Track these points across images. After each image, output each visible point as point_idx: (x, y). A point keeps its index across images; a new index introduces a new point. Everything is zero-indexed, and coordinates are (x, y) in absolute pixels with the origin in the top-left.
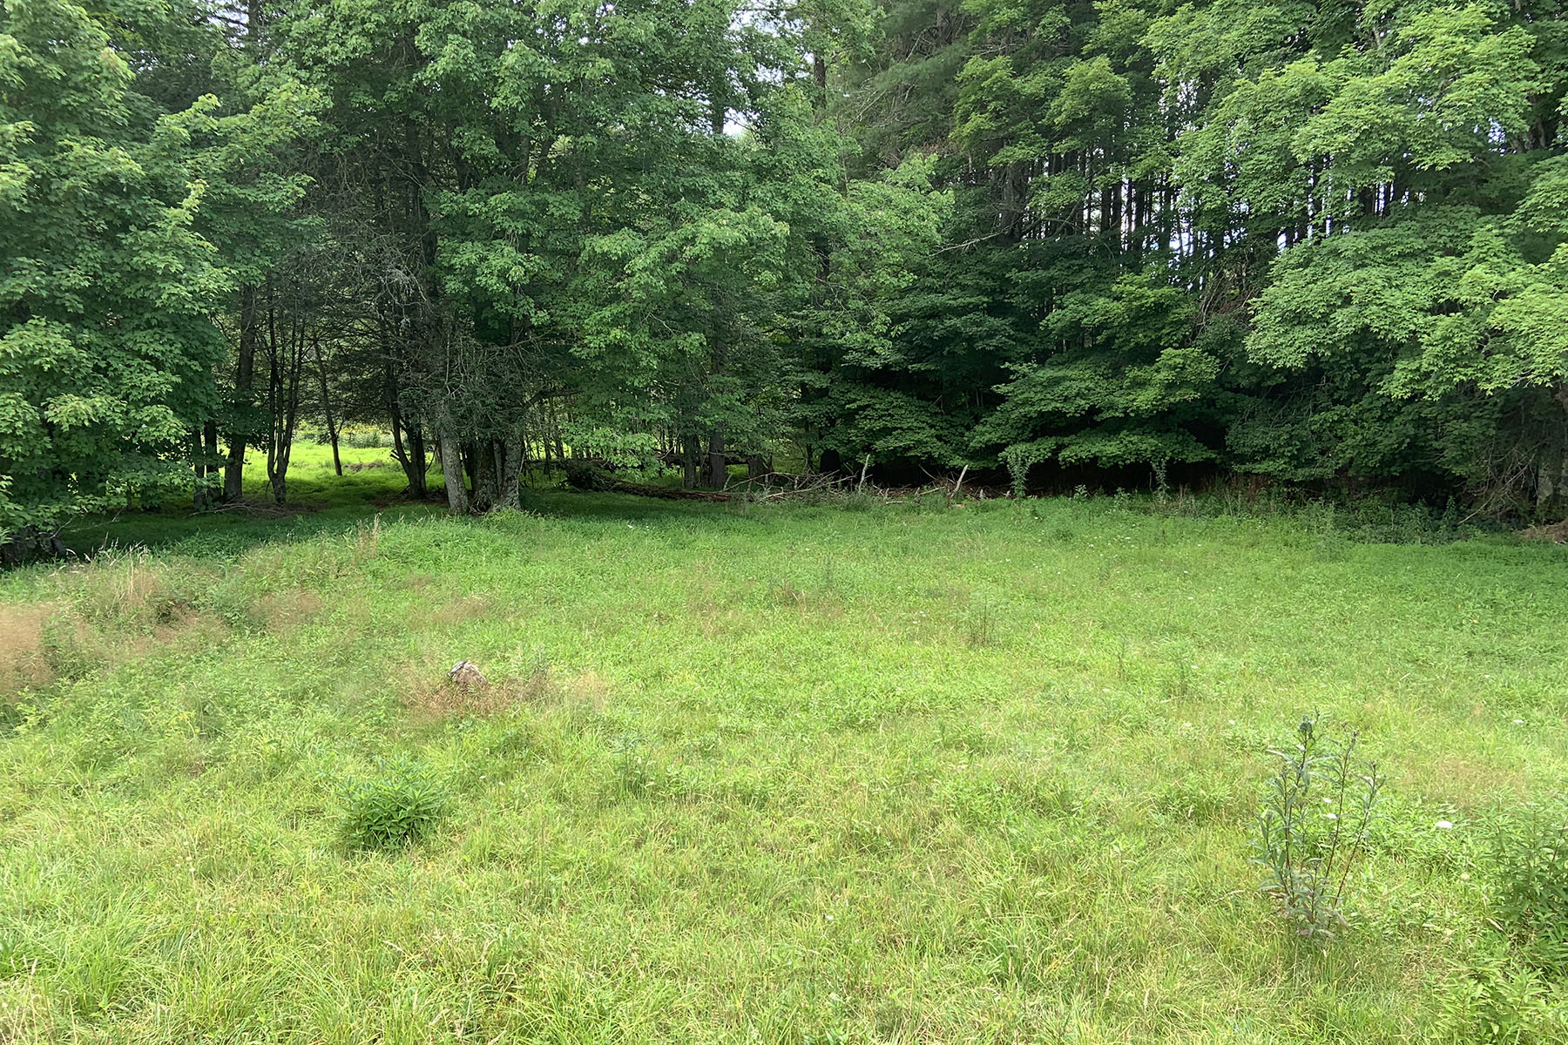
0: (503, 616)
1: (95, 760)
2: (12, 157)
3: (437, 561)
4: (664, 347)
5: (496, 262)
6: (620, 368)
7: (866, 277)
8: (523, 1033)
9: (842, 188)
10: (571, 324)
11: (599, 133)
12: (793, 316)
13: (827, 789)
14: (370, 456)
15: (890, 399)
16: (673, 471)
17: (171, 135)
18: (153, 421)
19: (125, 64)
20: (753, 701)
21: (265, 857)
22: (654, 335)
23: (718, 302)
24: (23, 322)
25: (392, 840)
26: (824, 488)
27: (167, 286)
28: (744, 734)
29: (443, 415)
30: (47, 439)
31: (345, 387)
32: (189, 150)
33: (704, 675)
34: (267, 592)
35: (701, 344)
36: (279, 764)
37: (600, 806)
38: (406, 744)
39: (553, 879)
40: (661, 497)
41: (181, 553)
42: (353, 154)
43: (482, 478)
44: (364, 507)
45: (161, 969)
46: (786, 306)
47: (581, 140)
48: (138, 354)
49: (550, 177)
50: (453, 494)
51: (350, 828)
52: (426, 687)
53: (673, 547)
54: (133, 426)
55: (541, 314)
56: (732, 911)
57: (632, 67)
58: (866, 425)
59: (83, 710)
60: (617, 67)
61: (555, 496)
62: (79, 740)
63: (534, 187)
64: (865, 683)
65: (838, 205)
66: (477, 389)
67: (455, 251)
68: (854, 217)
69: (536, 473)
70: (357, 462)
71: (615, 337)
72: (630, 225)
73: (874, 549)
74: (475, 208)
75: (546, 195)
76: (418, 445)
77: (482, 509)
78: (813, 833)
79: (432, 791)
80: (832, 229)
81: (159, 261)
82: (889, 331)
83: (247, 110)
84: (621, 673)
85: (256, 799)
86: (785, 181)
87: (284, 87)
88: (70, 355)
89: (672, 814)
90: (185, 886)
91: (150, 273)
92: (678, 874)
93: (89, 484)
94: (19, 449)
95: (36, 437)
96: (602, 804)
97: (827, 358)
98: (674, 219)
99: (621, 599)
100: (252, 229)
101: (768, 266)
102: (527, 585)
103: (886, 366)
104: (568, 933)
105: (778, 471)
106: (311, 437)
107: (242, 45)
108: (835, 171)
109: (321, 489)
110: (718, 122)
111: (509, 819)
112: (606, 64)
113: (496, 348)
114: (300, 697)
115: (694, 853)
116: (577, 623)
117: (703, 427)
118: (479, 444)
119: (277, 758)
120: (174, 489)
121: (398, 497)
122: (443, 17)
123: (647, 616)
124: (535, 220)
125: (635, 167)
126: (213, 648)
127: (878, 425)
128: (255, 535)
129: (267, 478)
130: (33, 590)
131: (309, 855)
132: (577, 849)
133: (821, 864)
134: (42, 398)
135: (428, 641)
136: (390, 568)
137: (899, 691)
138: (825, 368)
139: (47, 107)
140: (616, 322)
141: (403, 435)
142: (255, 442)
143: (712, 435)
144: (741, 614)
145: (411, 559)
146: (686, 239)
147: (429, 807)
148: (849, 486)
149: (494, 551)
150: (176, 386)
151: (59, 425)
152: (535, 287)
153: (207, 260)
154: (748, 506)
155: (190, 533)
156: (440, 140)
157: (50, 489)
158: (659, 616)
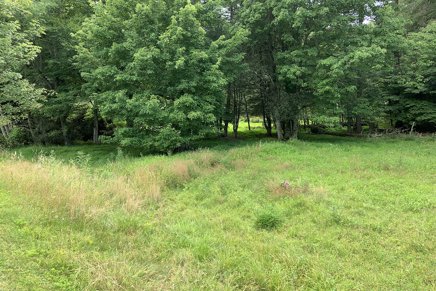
0: (294, 169)
1: (199, 198)
2: (181, 56)
3: (276, 153)
4: (342, 91)
5: (293, 70)
6: (328, 98)
7: (414, 64)
8: (309, 286)
9: (404, 36)
10: (313, 86)
11: (324, 29)
12: (386, 78)
13: (403, 230)
14: (257, 125)
15: (422, 103)
16: (345, 128)
17: (214, 46)
18: (210, 117)
19: (204, 30)
20: (375, 199)
21: (238, 227)
22: (339, 87)
23: (360, 76)
24: (183, 95)
25: (269, 227)
26: (397, 133)
27: (213, 84)
28: (372, 210)
29: (277, 114)
30: (188, 122)
31: (251, 107)
32: (218, 50)
33: (357, 190)
34: (235, 160)
35: (355, 89)
36: (240, 204)
37: (326, 226)
38: (271, 202)
39: (314, 244)
40: (340, 136)
41: (215, 149)
42: (255, 45)
43: (287, 131)
44: (256, 138)
45: (216, 251)
46: (384, 75)
47: (318, 32)
48: (206, 101)
49: (308, 44)
50: (279, 135)
51: (257, 222)
52: (275, 187)
53: (345, 151)
54: (205, 118)
55: (305, 84)
56: (371, 263)
57: (335, 9)
58: (413, 112)
59: (196, 186)
60: (330, 9)
61: (307, 136)
62: (196, 193)
63: (303, 48)
64: (416, 197)
65: (404, 41)
66: (286, 106)
67: (281, 68)
68: (410, 44)
69: (301, 129)
70: (254, 127)
71: (327, 89)
72: (332, 55)
73: (417, 153)
74: (287, 56)
75: (307, 50)
76: (270, 122)
77: (287, 139)
78: (398, 243)
79: (278, 215)
80: (402, 49)
81: (211, 78)
82: (423, 80)
83: (231, 38)
84: (331, 187)
85: (235, 212)
86: (385, 35)
87: (240, 30)
88: (193, 102)
89: (349, 231)
90: (220, 232)
91: (209, 81)
92: (352, 249)
93: (196, 133)
94: (182, 124)
95: (185, 122)
96: (327, 225)
97: (399, 91)
98: (346, 52)
99: (329, 166)
100: (232, 68)
101: (379, 63)
102: (301, 160)
103: (421, 92)
104: (319, 261)
105: (380, 128)
106: (243, 120)
107: (229, 21)
108: (403, 30)
109: (245, 134)
110: (361, 21)
111: (300, 226)
112: (326, 9)
113: (292, 94)
114: (244, 187)
115: (358, 244)
116: (316, 172)
117: (355, 114)
118: (286, 121)
119: (239, 202)
120: (213, 134)
121: (264, 136)
122: (280, 4)
123: (338, 171)
124: (304, 57)
125: (334, 38)
126: (223, 173)
127: (418, 112)
128: (231, 145)
129: (233, 131)
130: (185, 157)
131: (249, 228)
132: (321, 237)
133: (402, 253)
134: (187, 112)
135: (275, 175)
136: (264, 154)
137: (429, 200)
138: (398, 94)
139: (188, 43)
140: (327, 84)
141: (266, 119)
142: (231, 122)
143: (357, 117)
144: (370, 172)
145: (269, 152)
146: (351, 57)
147: (278, 219)
148: (407, 132)
149: (291, 151)
150: (214, 108)
151: (190, 119)
152: (303, 76)
153: (221, 77)
154: (370, 139)
155: (217, 145)
156: (277, 38)
157: (188, 134)
158: (341, 171)
